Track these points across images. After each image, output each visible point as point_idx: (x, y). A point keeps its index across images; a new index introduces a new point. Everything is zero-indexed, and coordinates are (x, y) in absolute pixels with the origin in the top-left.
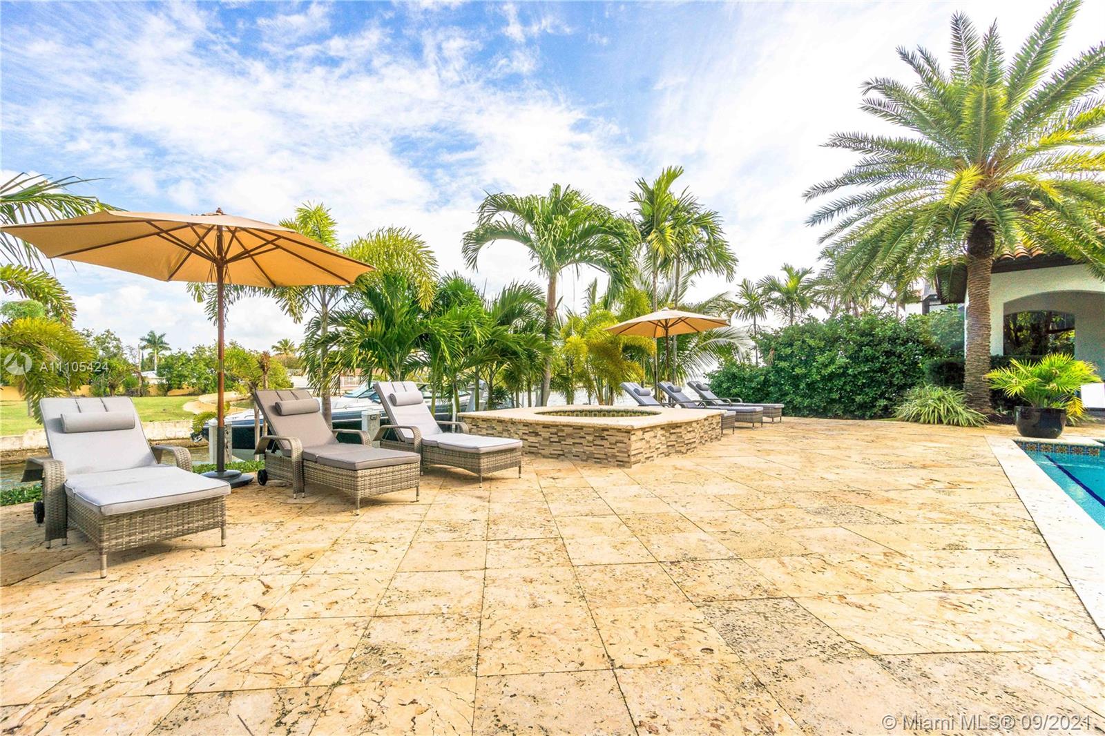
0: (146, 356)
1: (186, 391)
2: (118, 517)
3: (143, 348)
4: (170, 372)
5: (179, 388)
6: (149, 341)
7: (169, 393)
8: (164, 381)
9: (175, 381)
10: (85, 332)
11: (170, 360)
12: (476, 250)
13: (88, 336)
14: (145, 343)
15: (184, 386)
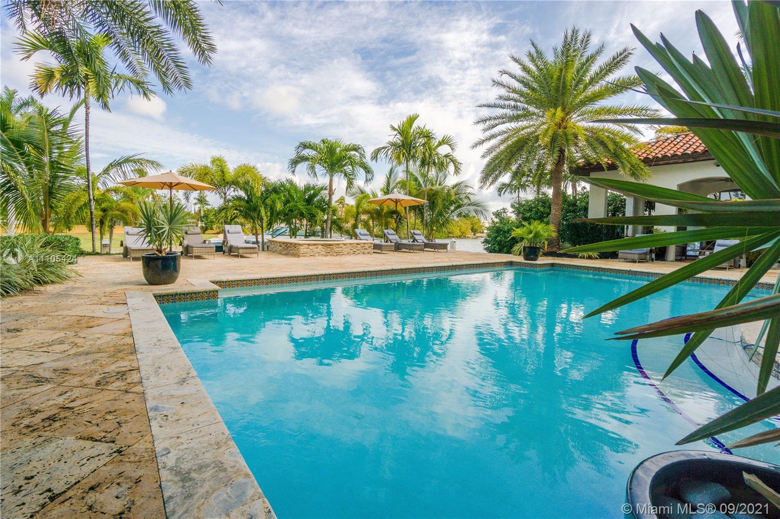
0: (197, 210)
1: (215, 231)
2: (134, 250)
3: (195, 204)
4: (207, 220)
5: (211, 229)
6: (198, 200)
7: (206, 232)
8: (204, 225)
9: (209, 225)
10: (163, 195)
11: (206, 212)
12: (295, 167)
13: (165, 197)
14: (196, 201)
15: (214, 228)
